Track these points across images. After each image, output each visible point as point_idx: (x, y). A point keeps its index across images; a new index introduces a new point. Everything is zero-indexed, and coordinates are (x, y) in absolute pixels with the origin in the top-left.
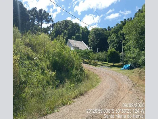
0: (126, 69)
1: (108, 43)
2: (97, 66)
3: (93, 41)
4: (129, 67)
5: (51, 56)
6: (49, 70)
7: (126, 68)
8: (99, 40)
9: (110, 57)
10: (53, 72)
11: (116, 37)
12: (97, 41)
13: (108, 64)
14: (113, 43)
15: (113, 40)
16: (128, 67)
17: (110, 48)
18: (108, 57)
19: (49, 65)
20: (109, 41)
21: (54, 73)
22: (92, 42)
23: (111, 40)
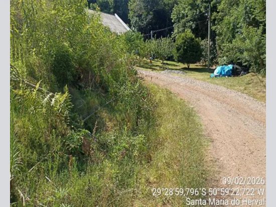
0: (224, 75)
1: (173, 21)
2: (155, 69)
3: (139, 16)
4: (231, 70)
5: (41, 34)
6: (37, 86)
7: (223, 73)
8: (151, 13)
9: (182, 50)
10: (57, 96)
11: (190, 7)
12: (147, 15)
13: (175, 65)
14: (183, 20)
15: (183, 14)
16: (228, 71)
17: (176, 31)
18: (178, 49)
19: (40, 67)
20: (173, 17)
21: (60, 99)
22: (136, 17)
23: (179, 14)
